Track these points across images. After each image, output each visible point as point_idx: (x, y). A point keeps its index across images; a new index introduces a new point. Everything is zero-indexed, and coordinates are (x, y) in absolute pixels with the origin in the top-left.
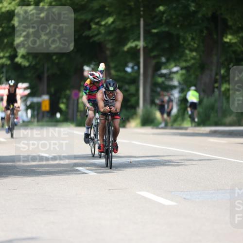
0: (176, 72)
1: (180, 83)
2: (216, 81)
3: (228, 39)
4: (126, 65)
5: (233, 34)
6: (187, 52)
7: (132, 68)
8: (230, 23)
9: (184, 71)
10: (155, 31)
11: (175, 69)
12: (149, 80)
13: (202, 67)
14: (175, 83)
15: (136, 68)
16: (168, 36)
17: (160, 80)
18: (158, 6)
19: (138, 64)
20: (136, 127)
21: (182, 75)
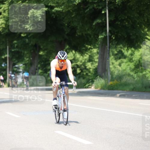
0: (21, 66)
1: (23, 70)
2: (36, 69)
3: (41, 53)
4: (2, 64)
5: (43, 51)
6: (25, 58)
7: (5, 65)
8: (42, 47)
9: (24, 66)
10: (13, 50)
11: (21, 65)
12: (11, 69)
13: (31, 64)
14: (21, 70)
15: (6, 65)
16: (18, 52)
17: (15, 69)
18: (14, 41)
19: (6, 63)
20: (6, 87)
21: (23, 67)
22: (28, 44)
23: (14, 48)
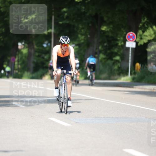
2: (96, 53)
3: (104, 28)
4: (43, 43)
5: (108, 25)
6: (79, 36)
7: (47, 44)
8: (105, 19)
9: (77, 47)
10: (61, 23)
13: (88, 44)
15: (49, 44)
16: (68, 26)
18: (63, 8)
19: (50, 42)
20: (48, 79)
22: (84, 13)
23: (63, 19)
